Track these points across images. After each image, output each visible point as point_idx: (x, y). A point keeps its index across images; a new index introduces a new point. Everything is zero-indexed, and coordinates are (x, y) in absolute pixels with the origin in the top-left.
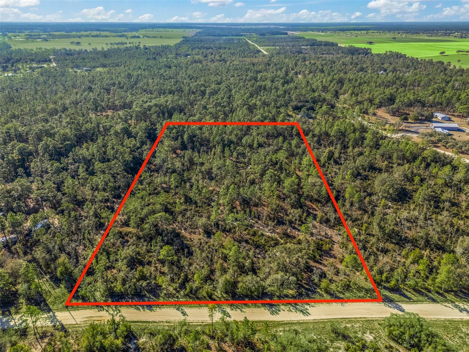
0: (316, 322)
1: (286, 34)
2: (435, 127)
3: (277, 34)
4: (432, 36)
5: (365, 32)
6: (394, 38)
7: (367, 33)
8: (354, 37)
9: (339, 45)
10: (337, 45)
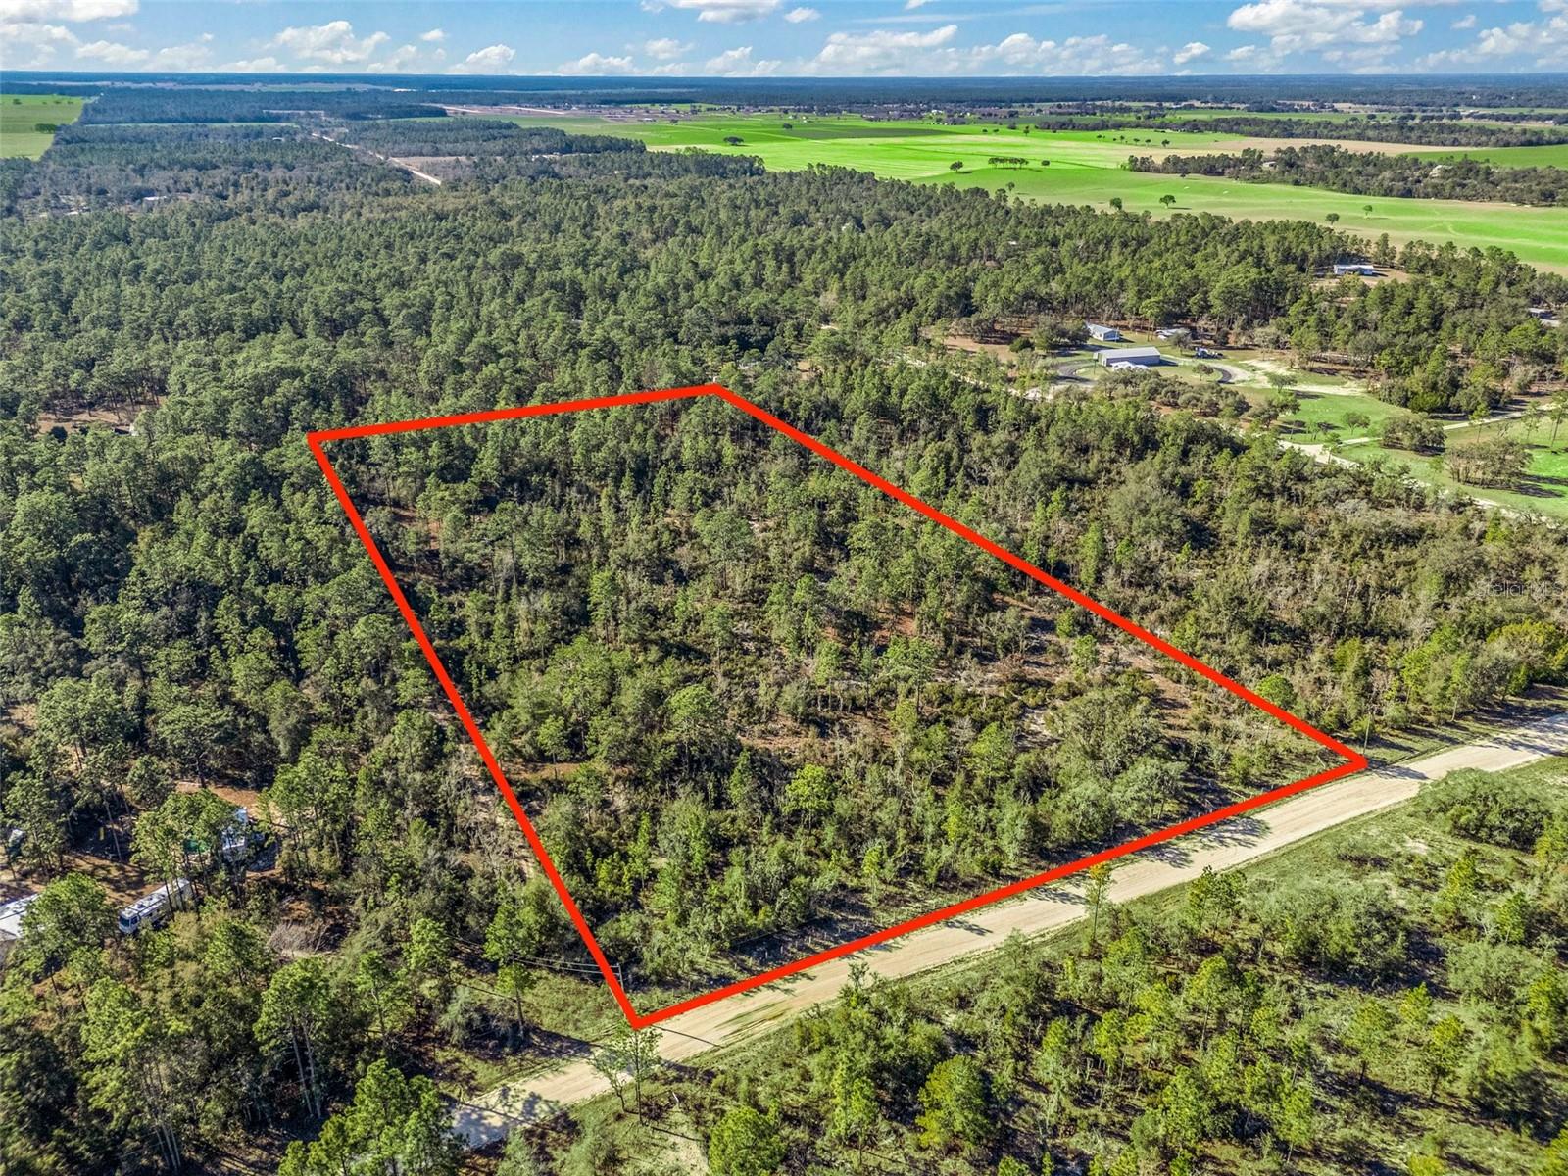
0: (1289, 851)
1: (443, 113)
2: (1110, 362)
3: (410, 115)
4: (877, 119)
5: (687, 107)
6: (788, 127)
7: (694, 112)
8: (667, 123)
9: (650, 149)
10: (642, 149)
